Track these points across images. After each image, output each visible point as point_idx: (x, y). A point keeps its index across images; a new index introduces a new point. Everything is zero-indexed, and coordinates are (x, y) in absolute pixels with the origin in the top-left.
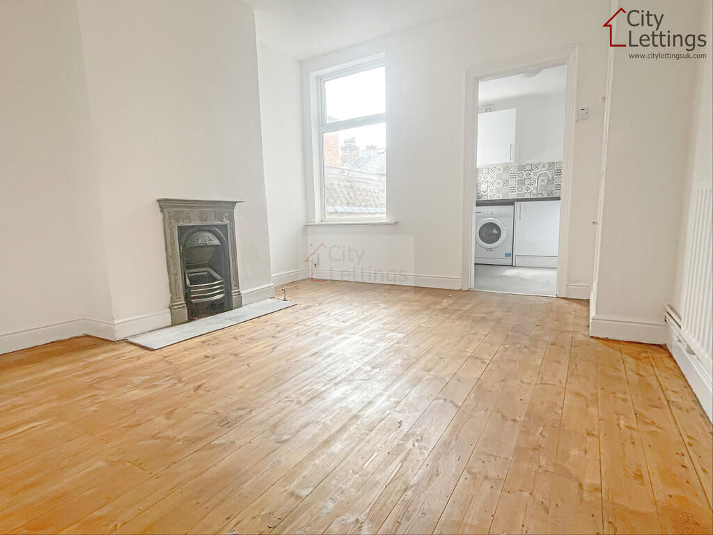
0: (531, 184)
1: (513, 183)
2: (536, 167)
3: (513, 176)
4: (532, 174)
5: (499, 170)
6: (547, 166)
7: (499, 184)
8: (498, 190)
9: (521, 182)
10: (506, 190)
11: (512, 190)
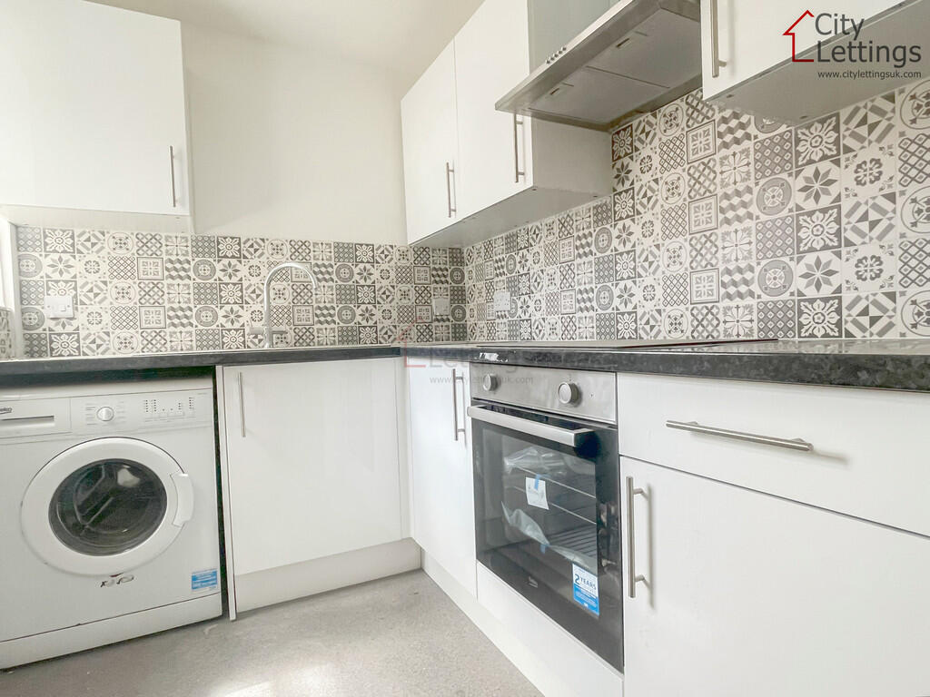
0: (242, 302)
1: (180, 293)
2: (255, 247)
3: (176, 270)
4: (244, 271)
5: (121, 243)
6: (287, 249)
7: (123, 293)
8: (125, 318)
9: (208, 294)
10: (153, 318)
11: (178, 317)
